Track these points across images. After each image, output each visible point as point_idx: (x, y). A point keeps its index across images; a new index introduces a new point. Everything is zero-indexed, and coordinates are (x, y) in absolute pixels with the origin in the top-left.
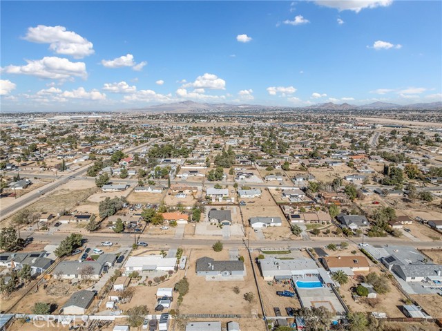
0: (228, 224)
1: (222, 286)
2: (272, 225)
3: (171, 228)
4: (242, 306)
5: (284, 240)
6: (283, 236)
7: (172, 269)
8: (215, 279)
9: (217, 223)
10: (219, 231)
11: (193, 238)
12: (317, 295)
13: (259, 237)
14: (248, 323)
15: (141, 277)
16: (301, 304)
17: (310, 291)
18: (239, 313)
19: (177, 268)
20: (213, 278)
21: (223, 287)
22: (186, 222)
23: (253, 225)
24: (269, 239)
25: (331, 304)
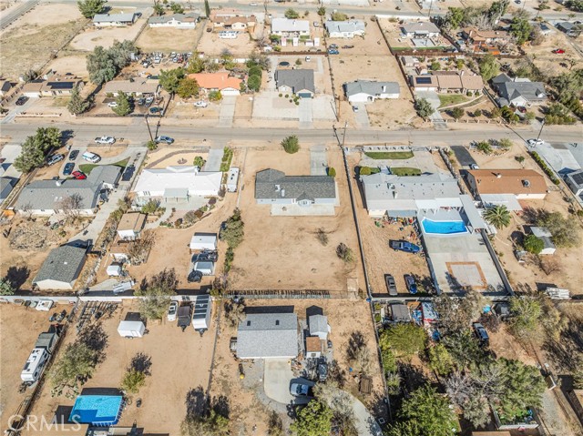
0: (308, 95)
1: (298, 227)
2: (383, 96)
3: (212, 104)
4: (331, 272)
5: (403, 129)
6: (400, 121)
7: (215, 193)
8: (288, 213)
9: (291, 94)
10: (294, 111)
11: (250, 125)
12: (457, 249)
13: (360, 121)
14: (342, 310)
15: (164, 209)
16: (430, 267)
17: (445, 239)
18: (327, 288)
19: (222, 193)
20: (284, 208)
21: (301, 229)
22: (238, 93)
23: (351, 98)
24: (376, 128)
25: (479, 268)
